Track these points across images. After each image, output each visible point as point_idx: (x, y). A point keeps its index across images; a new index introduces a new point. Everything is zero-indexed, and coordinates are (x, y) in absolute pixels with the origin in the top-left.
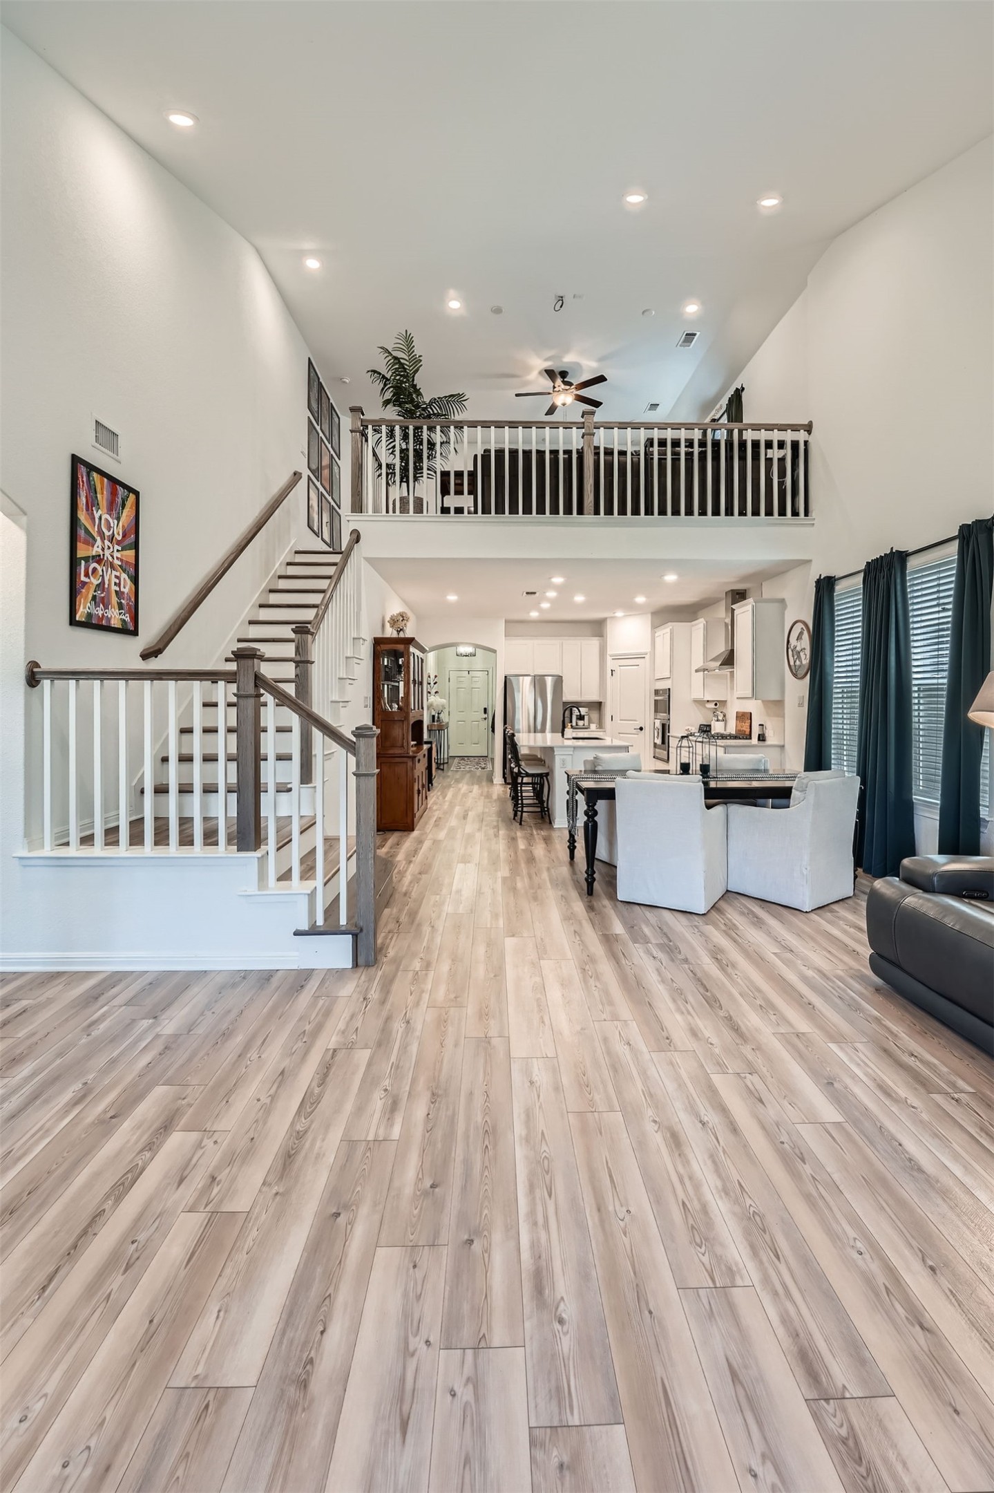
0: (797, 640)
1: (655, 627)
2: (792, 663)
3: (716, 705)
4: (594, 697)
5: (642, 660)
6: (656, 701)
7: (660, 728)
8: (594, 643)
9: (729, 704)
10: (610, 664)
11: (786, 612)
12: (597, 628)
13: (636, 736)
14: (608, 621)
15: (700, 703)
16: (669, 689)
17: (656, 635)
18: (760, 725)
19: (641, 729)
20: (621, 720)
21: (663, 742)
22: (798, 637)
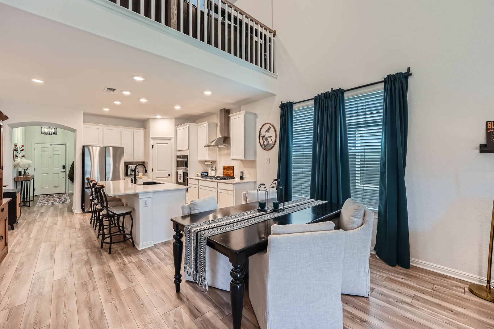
0: (266, 132)
1: (176, 125)
2: (262, 143)
3: (211, 163)
4: (141, 159)
5: (170, 141)
6: (177, 161)
7: (182, 174)
8: (141, 132)
9: (218, 162)
10: (151, 142)
11: (257, 120)
12: (143, 124)
13: (166, 178)
14: (150, 120)
15: (203, 162)
16: (188, 155)
17: (177, 129)
18: (241, 172)
19: (169, 175)
20: (158, 171)
21: (184, 181)
22: (267, 131)
